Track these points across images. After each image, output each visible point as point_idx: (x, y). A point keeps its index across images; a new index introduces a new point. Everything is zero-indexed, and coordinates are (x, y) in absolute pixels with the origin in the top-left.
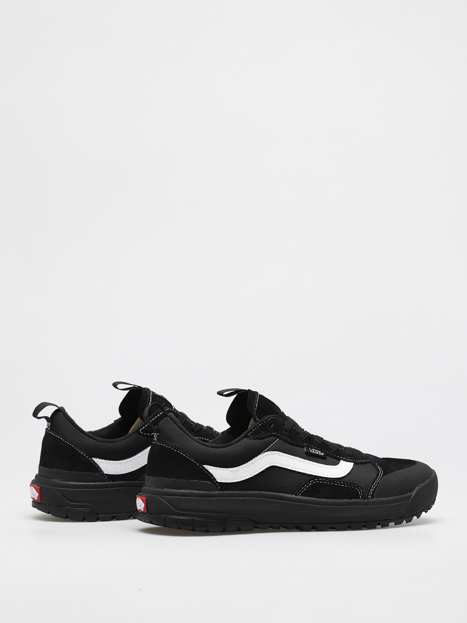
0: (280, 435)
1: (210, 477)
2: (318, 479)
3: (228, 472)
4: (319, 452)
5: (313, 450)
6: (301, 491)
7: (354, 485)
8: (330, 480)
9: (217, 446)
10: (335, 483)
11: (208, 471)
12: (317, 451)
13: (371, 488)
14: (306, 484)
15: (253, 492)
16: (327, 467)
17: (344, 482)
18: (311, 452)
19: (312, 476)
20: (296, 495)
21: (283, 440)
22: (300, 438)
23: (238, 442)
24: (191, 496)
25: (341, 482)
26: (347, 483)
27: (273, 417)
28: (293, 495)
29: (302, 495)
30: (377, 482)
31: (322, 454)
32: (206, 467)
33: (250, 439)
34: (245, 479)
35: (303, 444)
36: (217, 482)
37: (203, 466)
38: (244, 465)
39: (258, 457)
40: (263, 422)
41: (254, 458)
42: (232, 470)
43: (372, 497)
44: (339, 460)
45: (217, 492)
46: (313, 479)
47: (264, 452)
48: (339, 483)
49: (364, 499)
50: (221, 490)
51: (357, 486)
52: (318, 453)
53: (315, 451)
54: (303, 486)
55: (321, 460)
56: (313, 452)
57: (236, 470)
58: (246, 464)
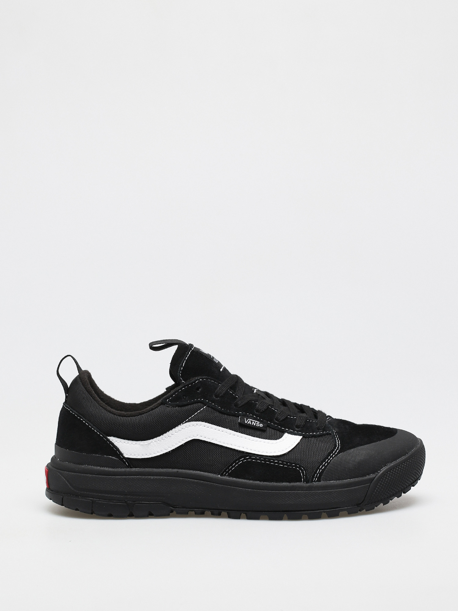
0: (209, 401)
1: (116, 452)
2: (250, 457)
3: (137, 446)
4: (256, 422)
5: (249, 420)
6: (229, 471)
7: (296, 465)
8: (265, 459)
9: (127, 414)
10: (272, 462)
11: (113, 444)
12: (254, 422)
13: (318, 468)
14: (235, 462)
15: (170, 470)
16: (265, 442)
17: (283, 461)
18: (246, 422)
19: (243, 452)
20: (222, 475)
21: (212, 408)
22: (236, 405)
23: (152, 409)
24: (90, 474)
25: (279, 461)
26: (287, 463)
27: (203, 379)
28: (219, 475)
29: (230, 475)
30: (328, 461)
31: (261, 425)
32: (112, 439)
33: (168, 407)
34: (159, 455)
35: (238, 412)
36: (124, 457)
37: (108, 437)
38: (158, 438)
39: (177, 429)
40: (188, 385)
41: (171, 429)
42: (143, 444)
43: (319, 480)
44: (283, 432)
45: (123, 470)
46: (245, 457)
47: (185, 423)
48: (276, 463)
49: (307, 482)
50: (129, 466)
51: (300, 466)
52: (256, 424)
53: (252, 422)
54: (231, 465)
55: (258, 433)
56: (249, 423)
57: (147, 443)
58: (162, 436)
